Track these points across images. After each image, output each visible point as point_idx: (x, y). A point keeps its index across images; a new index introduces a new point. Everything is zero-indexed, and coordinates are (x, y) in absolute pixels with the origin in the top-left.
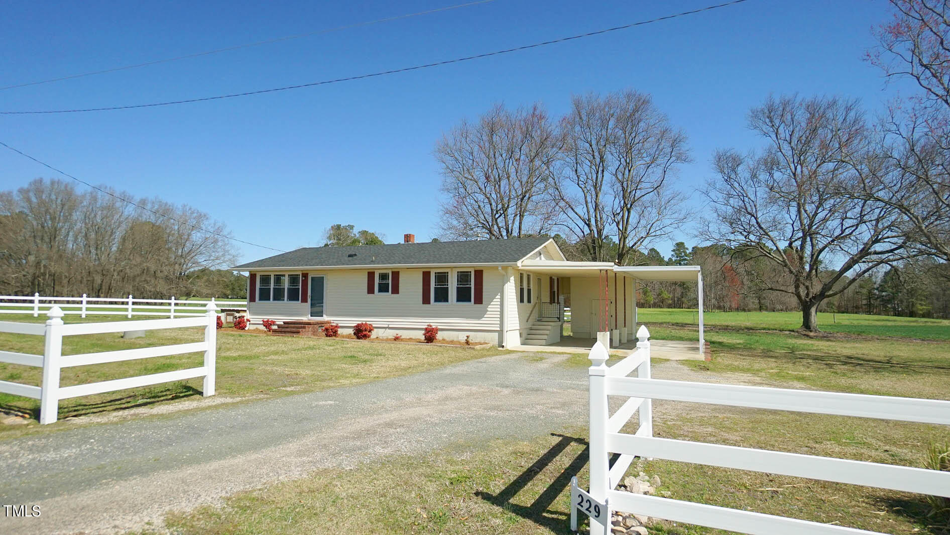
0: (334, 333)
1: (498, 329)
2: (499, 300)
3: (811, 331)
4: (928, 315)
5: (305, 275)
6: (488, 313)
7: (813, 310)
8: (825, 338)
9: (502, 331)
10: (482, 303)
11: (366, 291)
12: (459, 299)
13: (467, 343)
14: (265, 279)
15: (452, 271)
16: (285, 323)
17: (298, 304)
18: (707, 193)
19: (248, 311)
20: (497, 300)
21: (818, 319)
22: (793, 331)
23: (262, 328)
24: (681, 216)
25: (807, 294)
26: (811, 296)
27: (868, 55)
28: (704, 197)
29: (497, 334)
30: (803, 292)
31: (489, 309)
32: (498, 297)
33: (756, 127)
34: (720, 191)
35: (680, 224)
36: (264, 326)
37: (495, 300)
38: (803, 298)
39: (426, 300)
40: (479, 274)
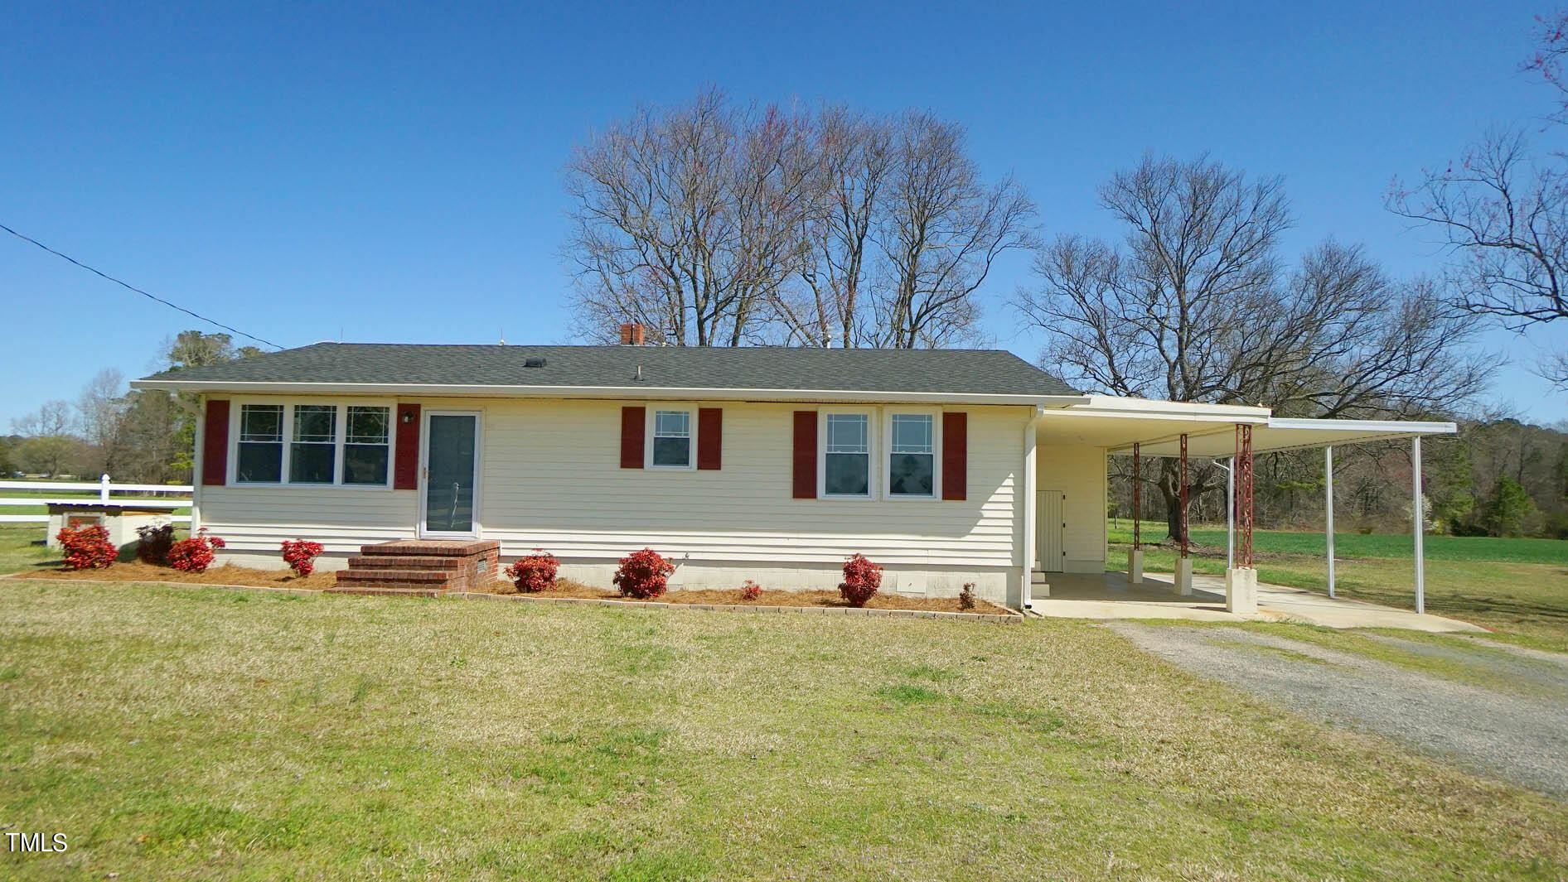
0: (546, 579)
1: (1009, 563)
2: (1011, 491)
5: (410, 412)
6: (981, 522)
9: (1022, 568)
10: (964, 498)
11: (618, 461)
12: (897, 487)
13: (966, 602)
14: (263, 419)
15: (880, 411)
16: (367, 551)
17: (385, 494)
19: (197, 511)
20: (1005, 491)
23: (280, 565)
25: (1174, 485)
29: (1003, 576)
31: (986, 514)
32: (1009, 482)
36: (287, 558)
37: (1000, 490)
38: (1171, 490)
39: (804, 486)
40: (956, 426)
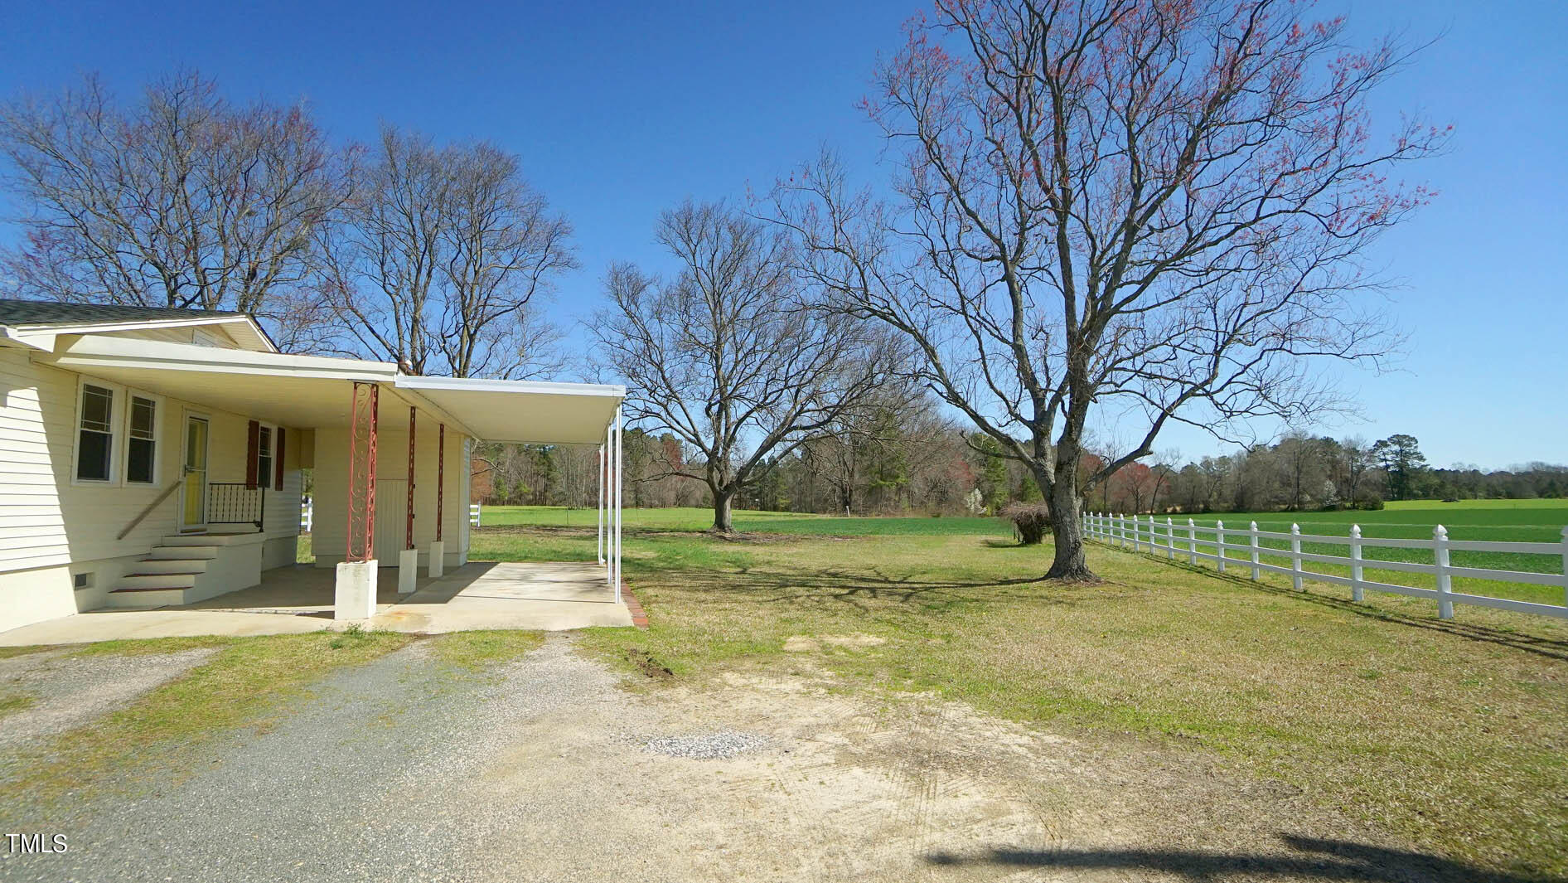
3: (725, 532)
4: (787, 509)
7: (728, 503)
8: (744, 540)
18: (595, 328)
21: (731, 514)
22: (705, 532)
24: (555, 362)
25: (721, 482)
26: (725, 483)
27: (864, 103)
28: (591, 335)
30: (716, 476)
33: (666, 241)
34: (616, 327)
35: (553, 374)
38: (717, 485)
